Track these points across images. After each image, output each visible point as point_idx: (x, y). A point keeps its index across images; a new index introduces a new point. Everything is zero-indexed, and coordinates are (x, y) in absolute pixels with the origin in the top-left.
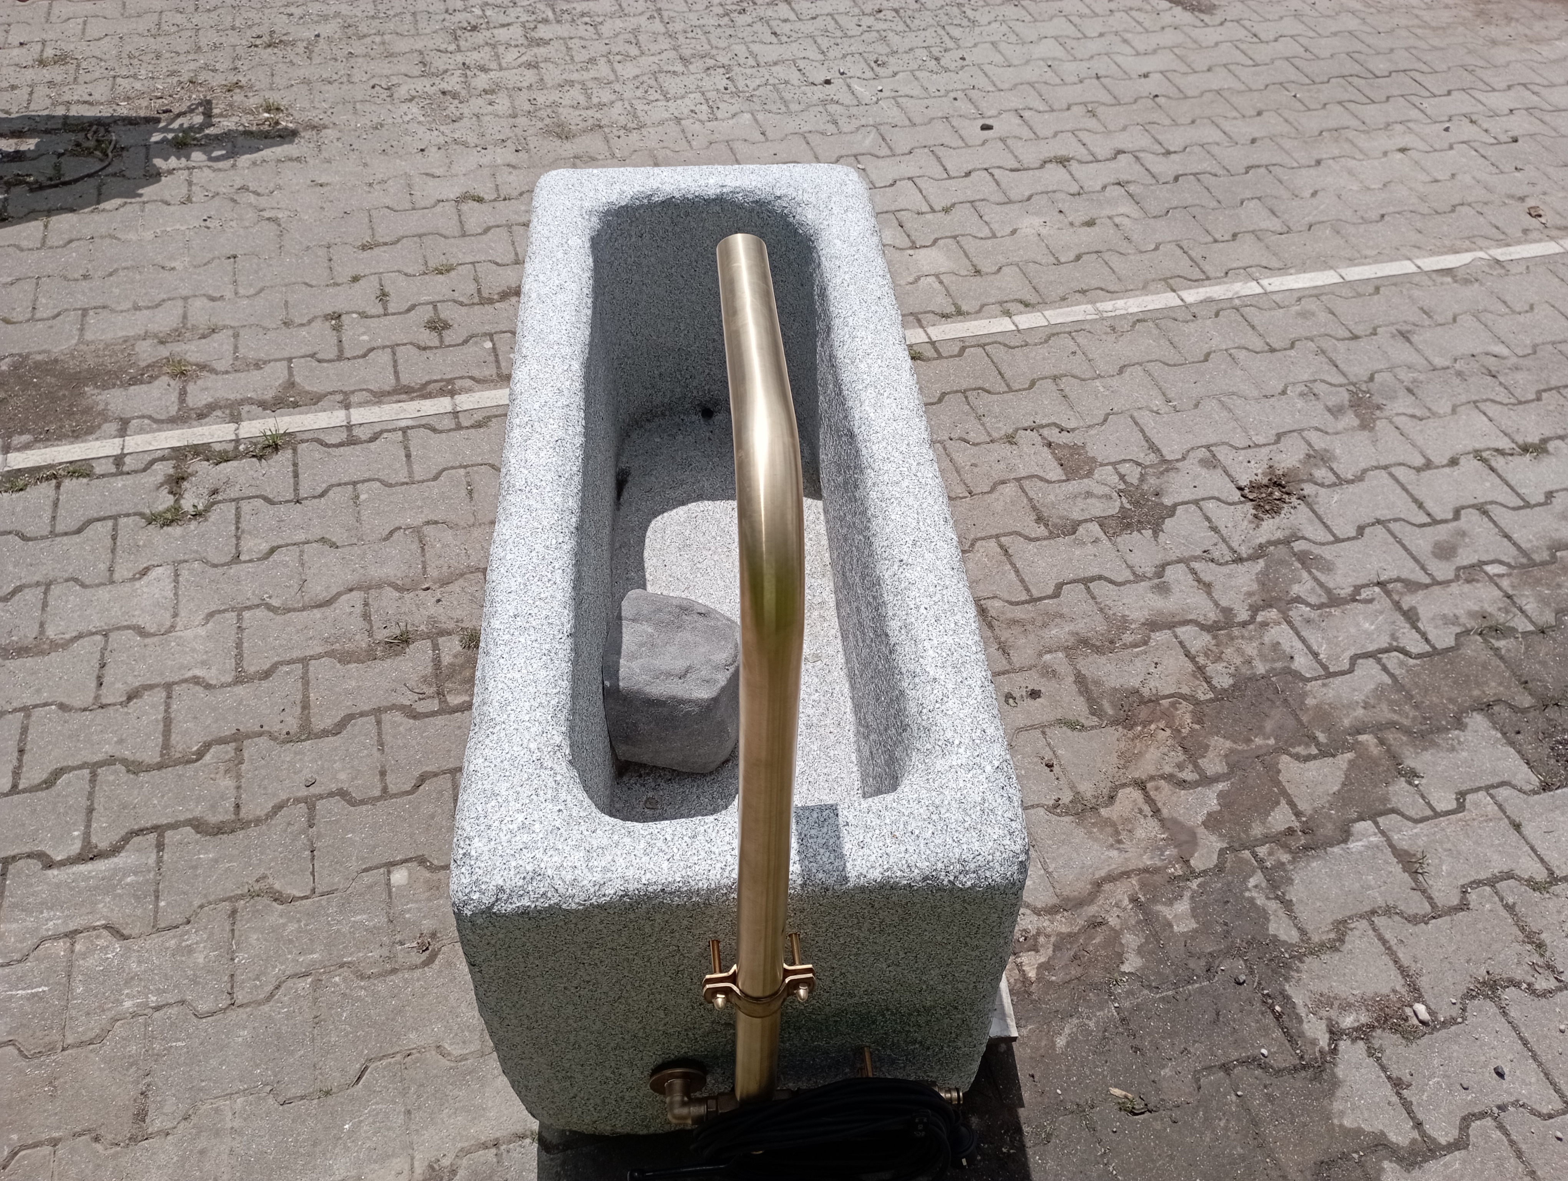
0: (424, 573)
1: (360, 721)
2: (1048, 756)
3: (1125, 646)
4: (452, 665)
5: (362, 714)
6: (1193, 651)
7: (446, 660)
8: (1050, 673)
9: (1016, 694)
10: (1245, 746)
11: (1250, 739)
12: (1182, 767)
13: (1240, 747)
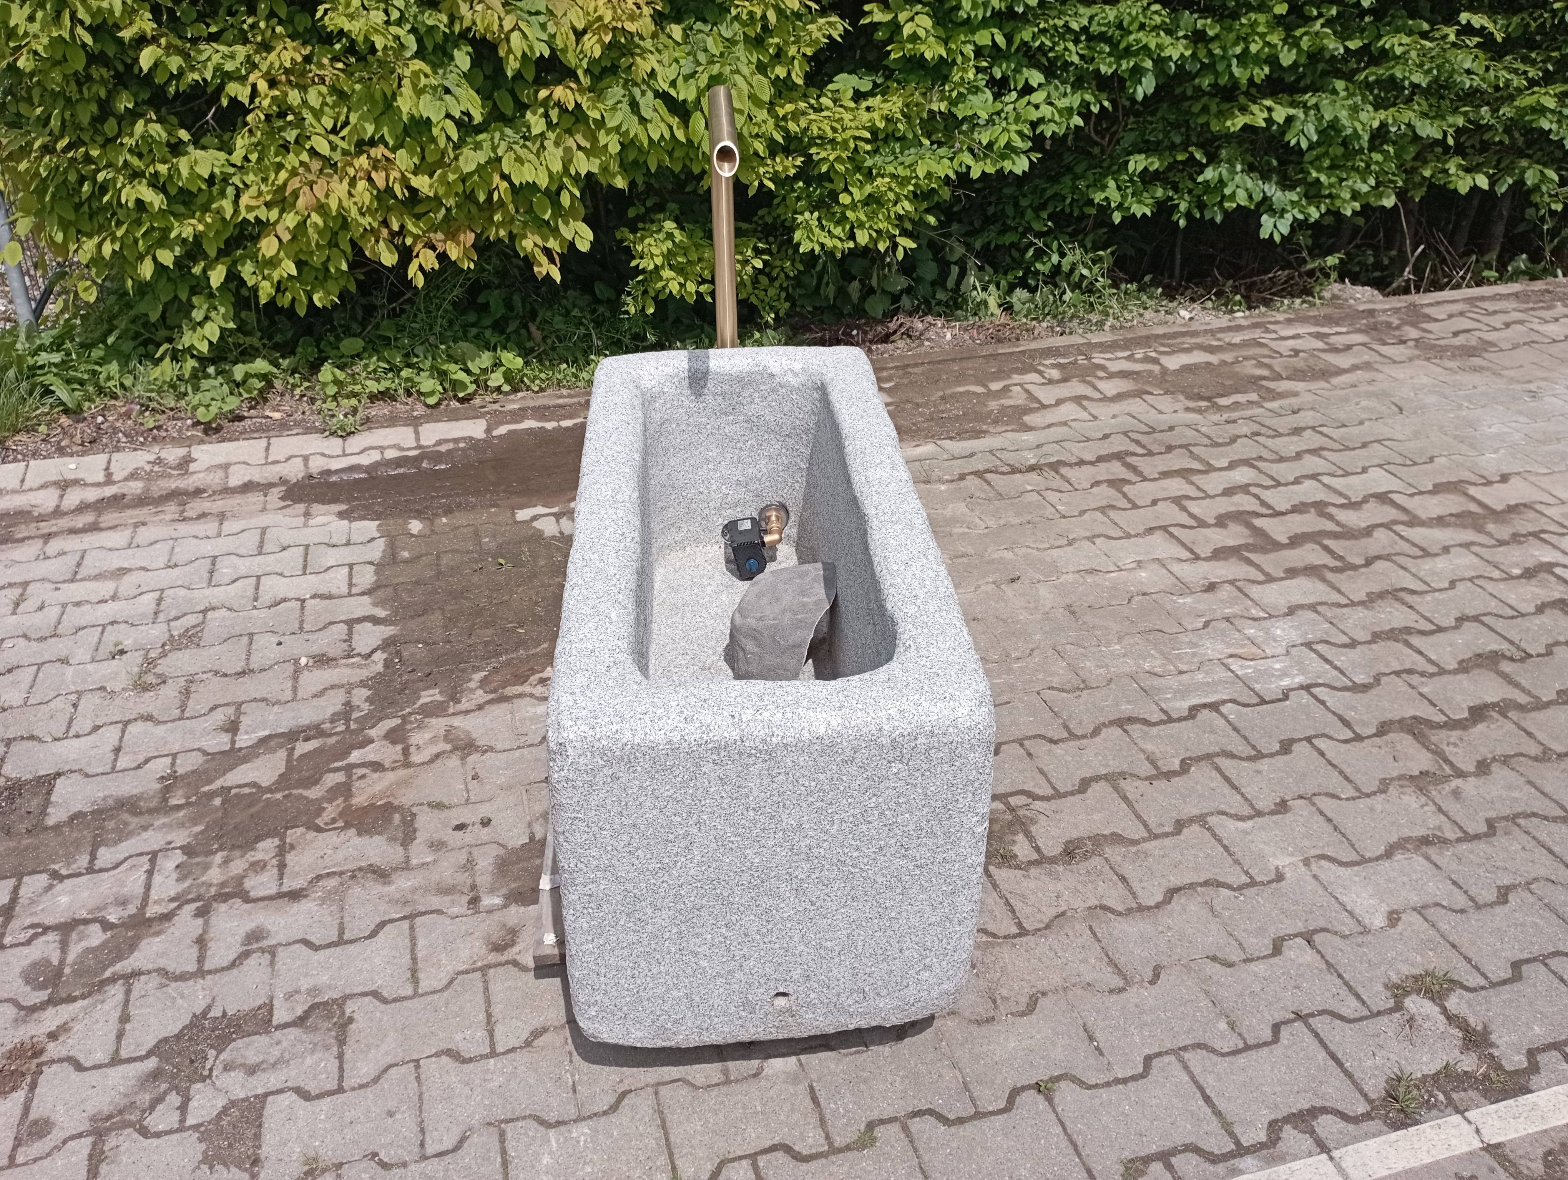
0: (1090, 928)
1: (1070, 788)
2: (473, 784)
3: (341, 873)
4: (1014, 833)
5: (1072, 793)
6: (275, 871)
7: (1020, 837)
8: (437, 845)
9: (478, 826)
10: (294, 792)
11: (285, 797)
12: (363, 776)
13: (300, 791)
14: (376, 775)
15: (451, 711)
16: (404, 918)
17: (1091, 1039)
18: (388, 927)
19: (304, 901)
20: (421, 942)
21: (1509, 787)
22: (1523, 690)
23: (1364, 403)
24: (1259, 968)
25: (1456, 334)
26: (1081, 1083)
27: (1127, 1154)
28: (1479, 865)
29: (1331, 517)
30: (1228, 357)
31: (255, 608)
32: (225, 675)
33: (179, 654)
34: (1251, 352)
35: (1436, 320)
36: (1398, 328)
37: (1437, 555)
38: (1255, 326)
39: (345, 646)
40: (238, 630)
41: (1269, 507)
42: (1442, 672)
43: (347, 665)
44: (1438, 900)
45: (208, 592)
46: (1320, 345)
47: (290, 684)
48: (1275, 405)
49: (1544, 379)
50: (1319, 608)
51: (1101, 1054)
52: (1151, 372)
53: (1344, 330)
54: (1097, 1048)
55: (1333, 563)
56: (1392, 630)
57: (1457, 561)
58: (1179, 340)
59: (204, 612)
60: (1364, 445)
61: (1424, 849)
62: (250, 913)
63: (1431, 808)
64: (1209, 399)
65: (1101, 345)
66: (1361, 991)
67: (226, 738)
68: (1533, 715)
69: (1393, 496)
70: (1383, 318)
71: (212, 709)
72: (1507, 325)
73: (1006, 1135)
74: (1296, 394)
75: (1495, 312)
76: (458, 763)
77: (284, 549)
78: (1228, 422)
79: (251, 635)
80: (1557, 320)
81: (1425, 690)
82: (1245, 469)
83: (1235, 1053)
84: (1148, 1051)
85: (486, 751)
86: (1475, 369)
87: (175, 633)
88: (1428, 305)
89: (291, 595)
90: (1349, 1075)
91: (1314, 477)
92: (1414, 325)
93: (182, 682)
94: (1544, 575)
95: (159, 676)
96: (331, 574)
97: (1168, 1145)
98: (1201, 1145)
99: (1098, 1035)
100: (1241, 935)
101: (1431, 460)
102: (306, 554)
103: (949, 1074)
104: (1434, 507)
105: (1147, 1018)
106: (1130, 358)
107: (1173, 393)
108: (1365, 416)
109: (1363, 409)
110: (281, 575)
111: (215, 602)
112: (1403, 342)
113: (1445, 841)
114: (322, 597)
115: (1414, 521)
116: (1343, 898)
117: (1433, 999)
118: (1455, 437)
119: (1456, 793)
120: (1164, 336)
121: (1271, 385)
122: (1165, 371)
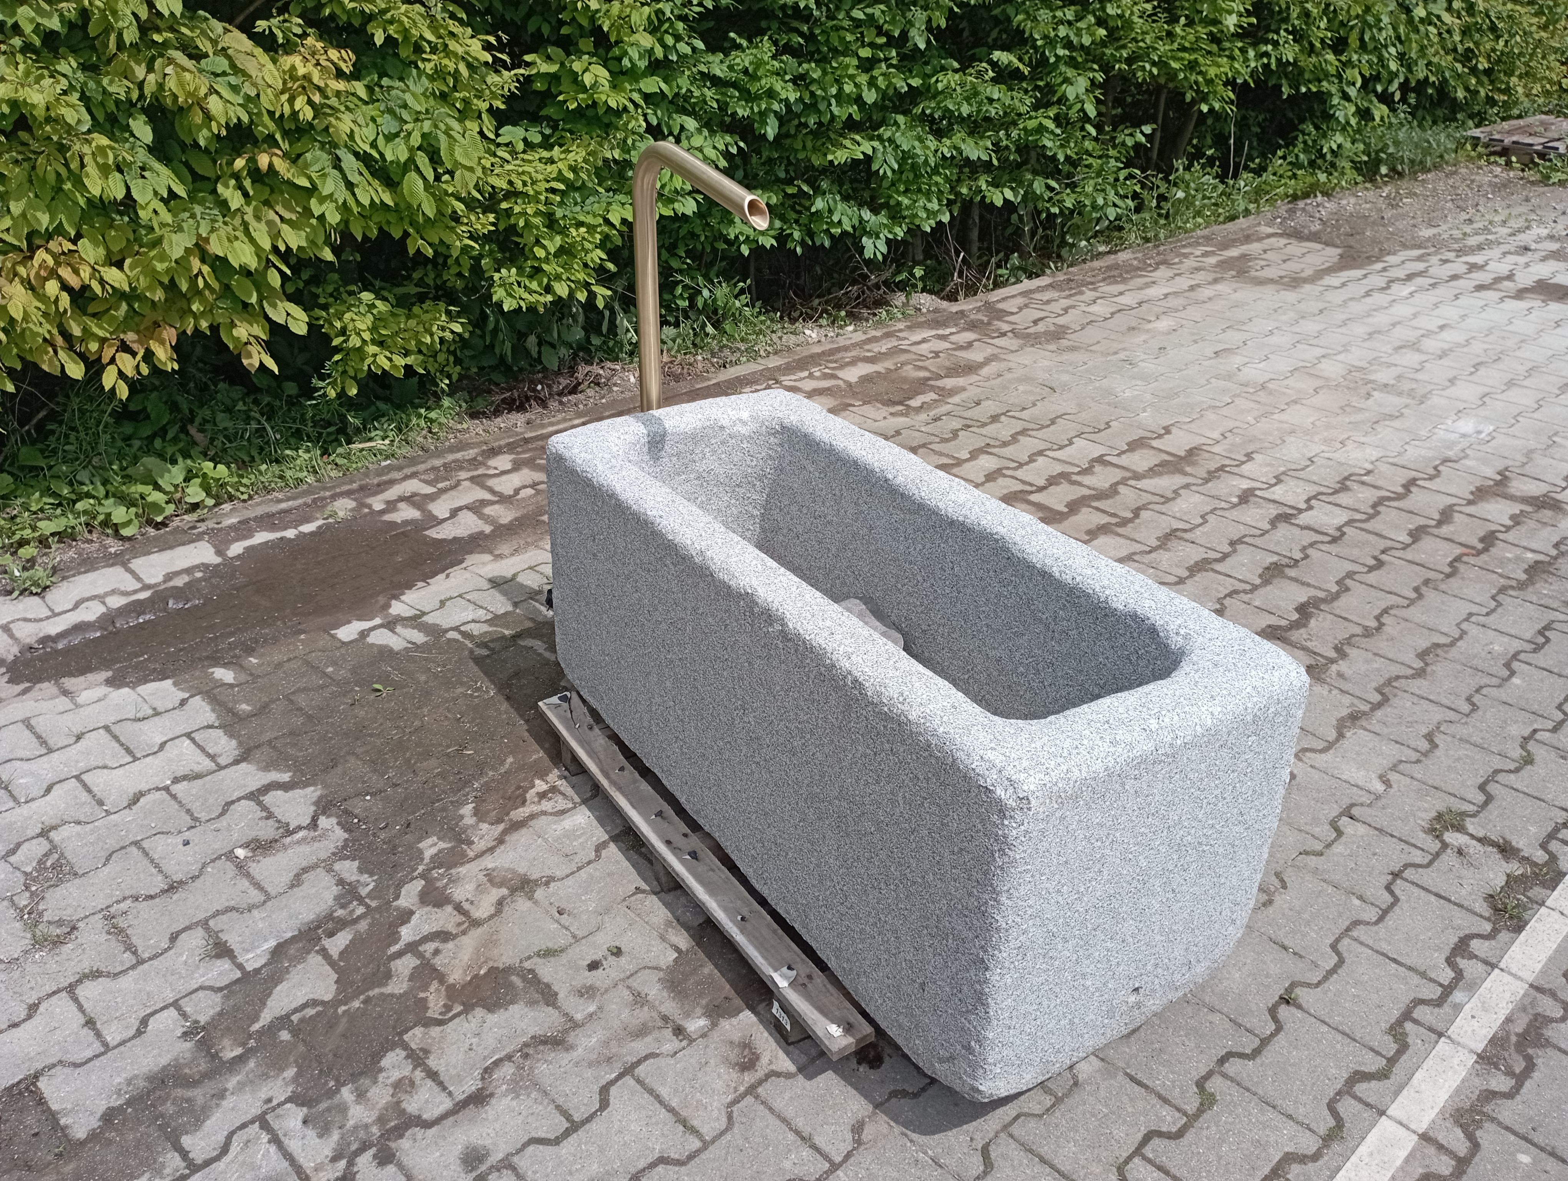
2: (564, 919)
3: (509, 1058)
6: (429, 1083)
8: (587, 992)
9: (611, 959)
10: (371, 993)
11: (365, 1002)
12: (437, 952)
13: (377, 991)
14: (450, 945)
15: (471, 854)
16: (621, 1076)
17: (1285, 948)
18: (613, 1090)
19: (493, 1101)
20: (664, 1092)
21: (1367, 661)
22: (1315, 587)
23: (1021, 388)
24: (1338, 848)
25: (1036, 322)
26: (1309, 985)
27: (1385, 1026)
28: (1399, 724)
29: (1079, 484)
30: (889, 364)
31: (108, 813)
32: (151, 897)
33: (60, 891)
34: (904, 357)
35: (1012, 314)
36: (989, 323)
37: (1174, 499)
38: (887, 335)
39: (271, 822)
40: (113, 843)
41: (1031, 485)
42: (1255, 588)
43: (298, 842)
44: (1397, 757)
45: (25, 810)
46: (947, 345)
47: (246, 883)
48: (956, 399)
49: (1124, 349)
50: (1136, 558)
51: (1301, 957)
52: (838, 386)
53: (954, 330)
54: (1295, 954)
55: (1114, 520)
56: (1197, 563)
57: (1192, 500)
58: (839, 355)
59: (44, 833)
60: (1053, 422)
61: (1358, 723)
62: (444, 1138)
63: (1335, 692)
64: (901, 403)
65: (778, 368)
66: (1413, 841)
67: (225, 964)
68: (1335, 604)
69: (1107, 458)
70: (972, 317)
71: (174, 938)
72: (1066, 310)
73: (1296, 1048)
74: (964, 389)
75: (1048, 302)
76: (529, 904)
77: (79, 738)
78: (936, 420)
79: (136, 843)
80: (1094, 302)
81: (1257, 603)
82: (986, 456)
83: (1381, 919)
84: (1329, 941)
85: (547, 884)
86: (1073, 349)
87: (29, 869)
88: (999, 301)
89: (144, 787)
90: (1460, 906)
91: (1041, 453)
92: (999, 319)
93: (97, 921)
94: (1252, 499)
95: (60, 923)
96: (171, 750)
97: (1402, 1007)
98: (1421, 996)
99: (1286, 943)
100: (1308, 828)
101: (1108, 425)
102: (116, 738)
103: (1216, 1018)
104: (1141, 461)
105: (1306, 916)
106: (811, 376)
107: (869, 402)
108: (1032, 398)
109: (1025, 392)
110: (105, 767)
111: (49, 821)
112: (1004, 334)
113: (1364, 713)
114: (185, 778)
115: (1137, 476)
116: (1344, 777)
117: (1458, 831)
118: (1109, 404)
119: (1340, 675)
120: (823, 353)
121: (939, 383)
122: (849, 385)
